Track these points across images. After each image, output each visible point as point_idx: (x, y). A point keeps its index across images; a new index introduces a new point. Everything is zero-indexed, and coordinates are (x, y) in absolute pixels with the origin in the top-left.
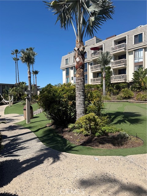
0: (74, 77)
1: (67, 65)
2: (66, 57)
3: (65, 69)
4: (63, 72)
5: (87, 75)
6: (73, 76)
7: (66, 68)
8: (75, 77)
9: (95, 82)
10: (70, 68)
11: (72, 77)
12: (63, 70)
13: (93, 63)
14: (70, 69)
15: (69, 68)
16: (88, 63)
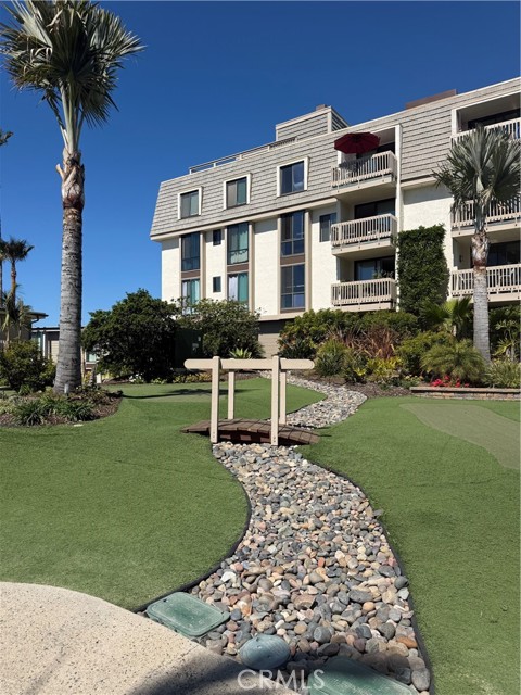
0: (230, 276)
1: (193, 222)
2: (187, 181)
3: (176, 238)
4: (164, 253)
5: (304, 265)
6: (222, 272)
7: (183, 236)
8: (234, 281)
9: (359, 300)
10: (205, 233)
11: (216, 281)
12: (168, 243)
13: (338, 210)
14: (206, 240)
15: (199, 232)
16: (310, 211)
